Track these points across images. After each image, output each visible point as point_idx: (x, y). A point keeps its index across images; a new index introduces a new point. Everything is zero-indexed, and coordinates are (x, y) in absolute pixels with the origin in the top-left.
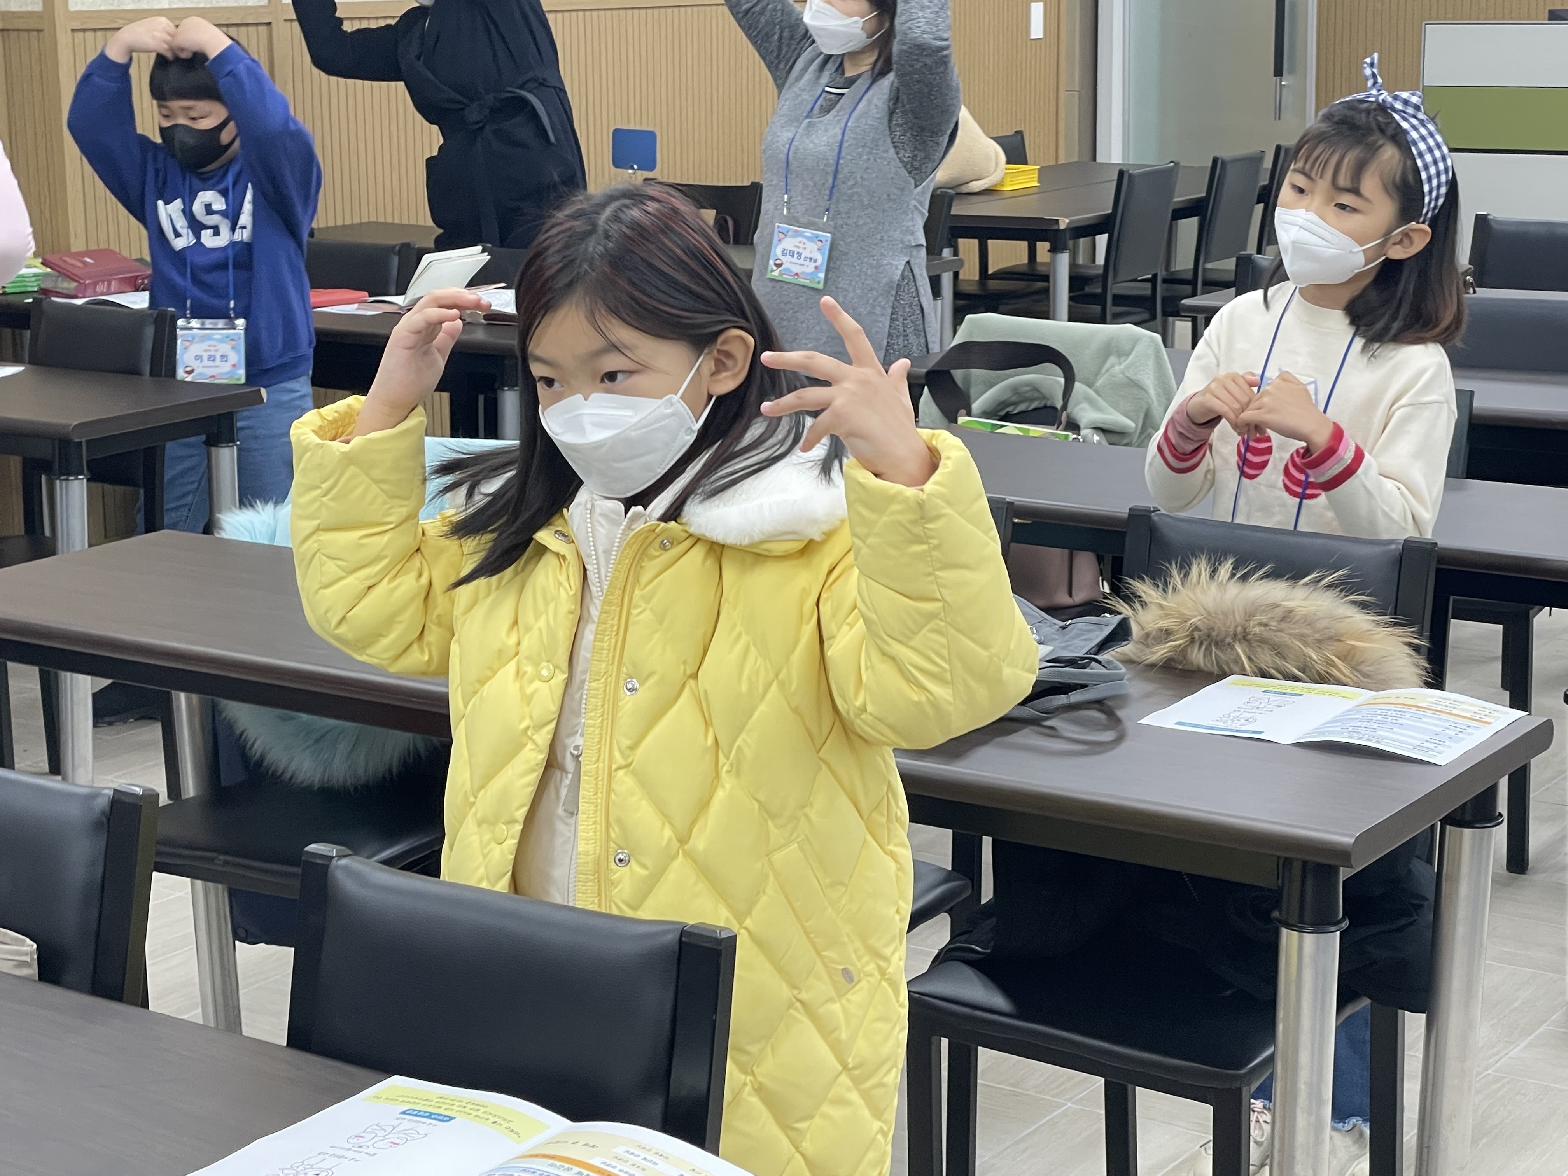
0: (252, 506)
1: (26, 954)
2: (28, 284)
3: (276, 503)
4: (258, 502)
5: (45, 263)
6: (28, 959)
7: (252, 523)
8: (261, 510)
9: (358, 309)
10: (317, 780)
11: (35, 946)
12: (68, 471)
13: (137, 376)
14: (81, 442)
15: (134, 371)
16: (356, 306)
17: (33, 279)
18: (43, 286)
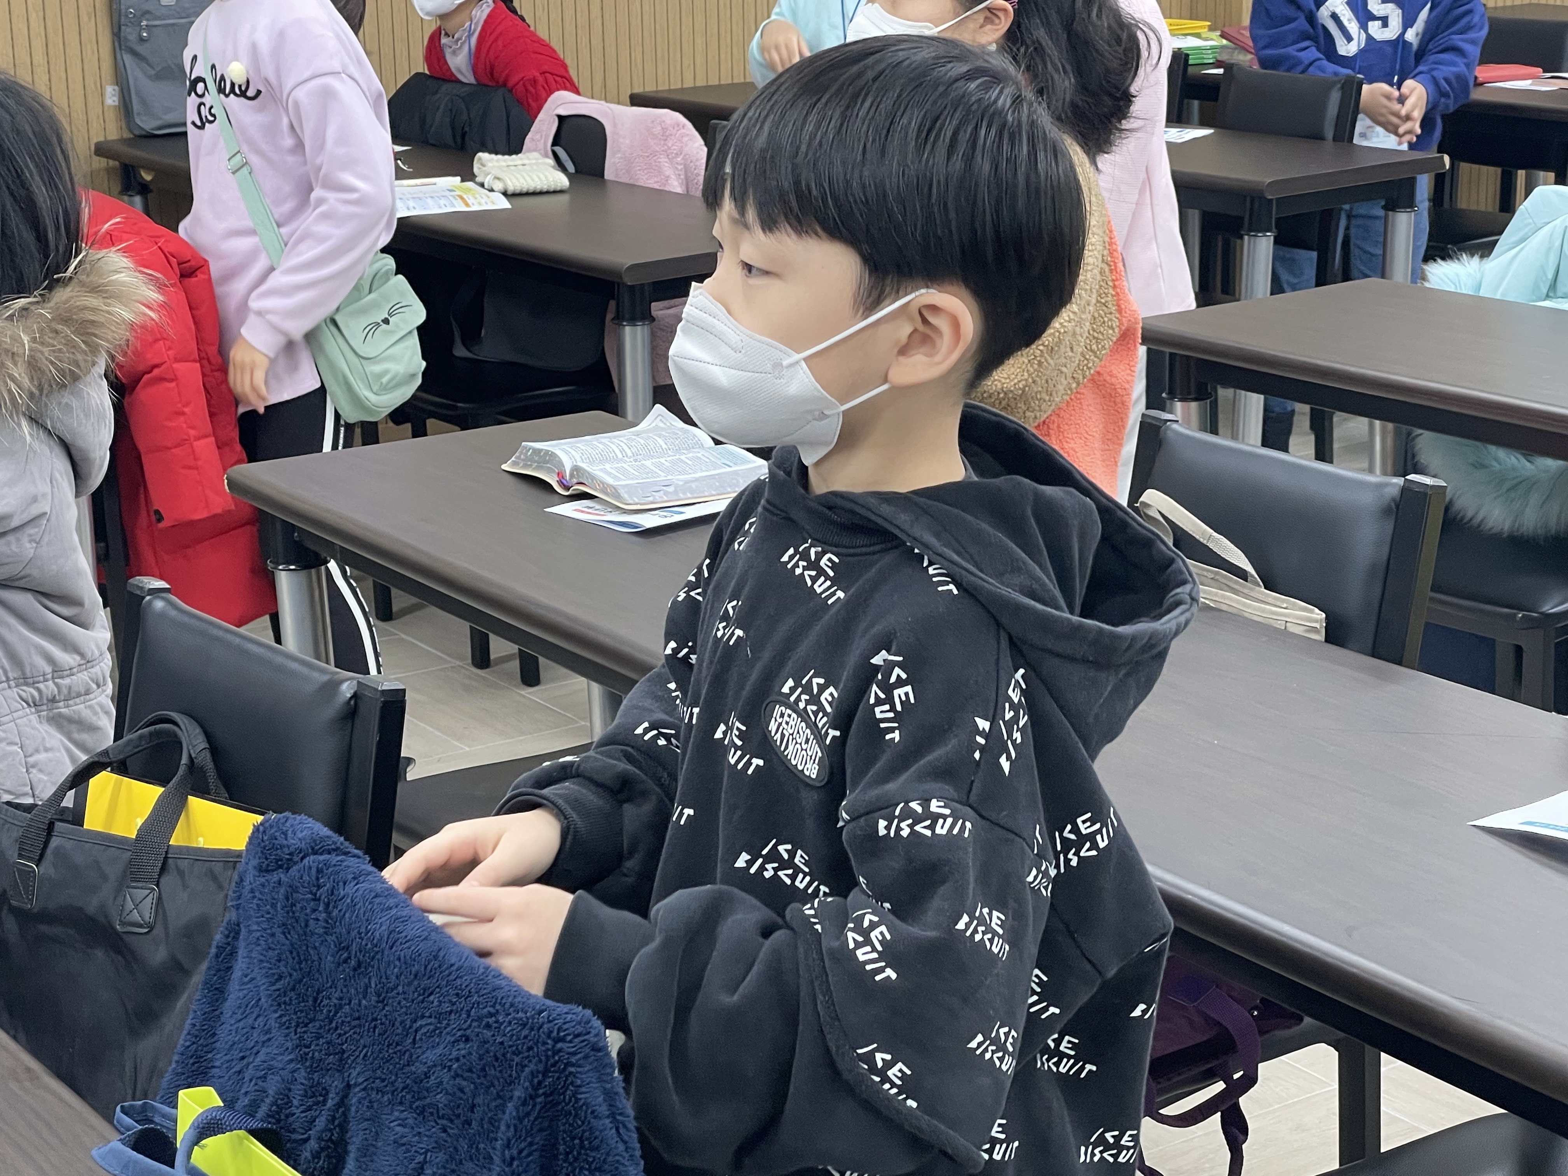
0: (1458, 259)
1: (1316, 621)
2: (1205, 56)
3: (1482, 257)
4: (1464, 255)
5: (1223, 36)
6: (1317, 625)
7: (1457, 275)
8: (1466, 264)
9: (1531, 85)
10: (1506, 528)
11: (1324, 615)
12: (1258, 228)
13: (1319, 141)
14: (1272, 200)
15: (1319, 137)
16: (1530, 82)
17: (1210, 52)
18: (1219, 58)
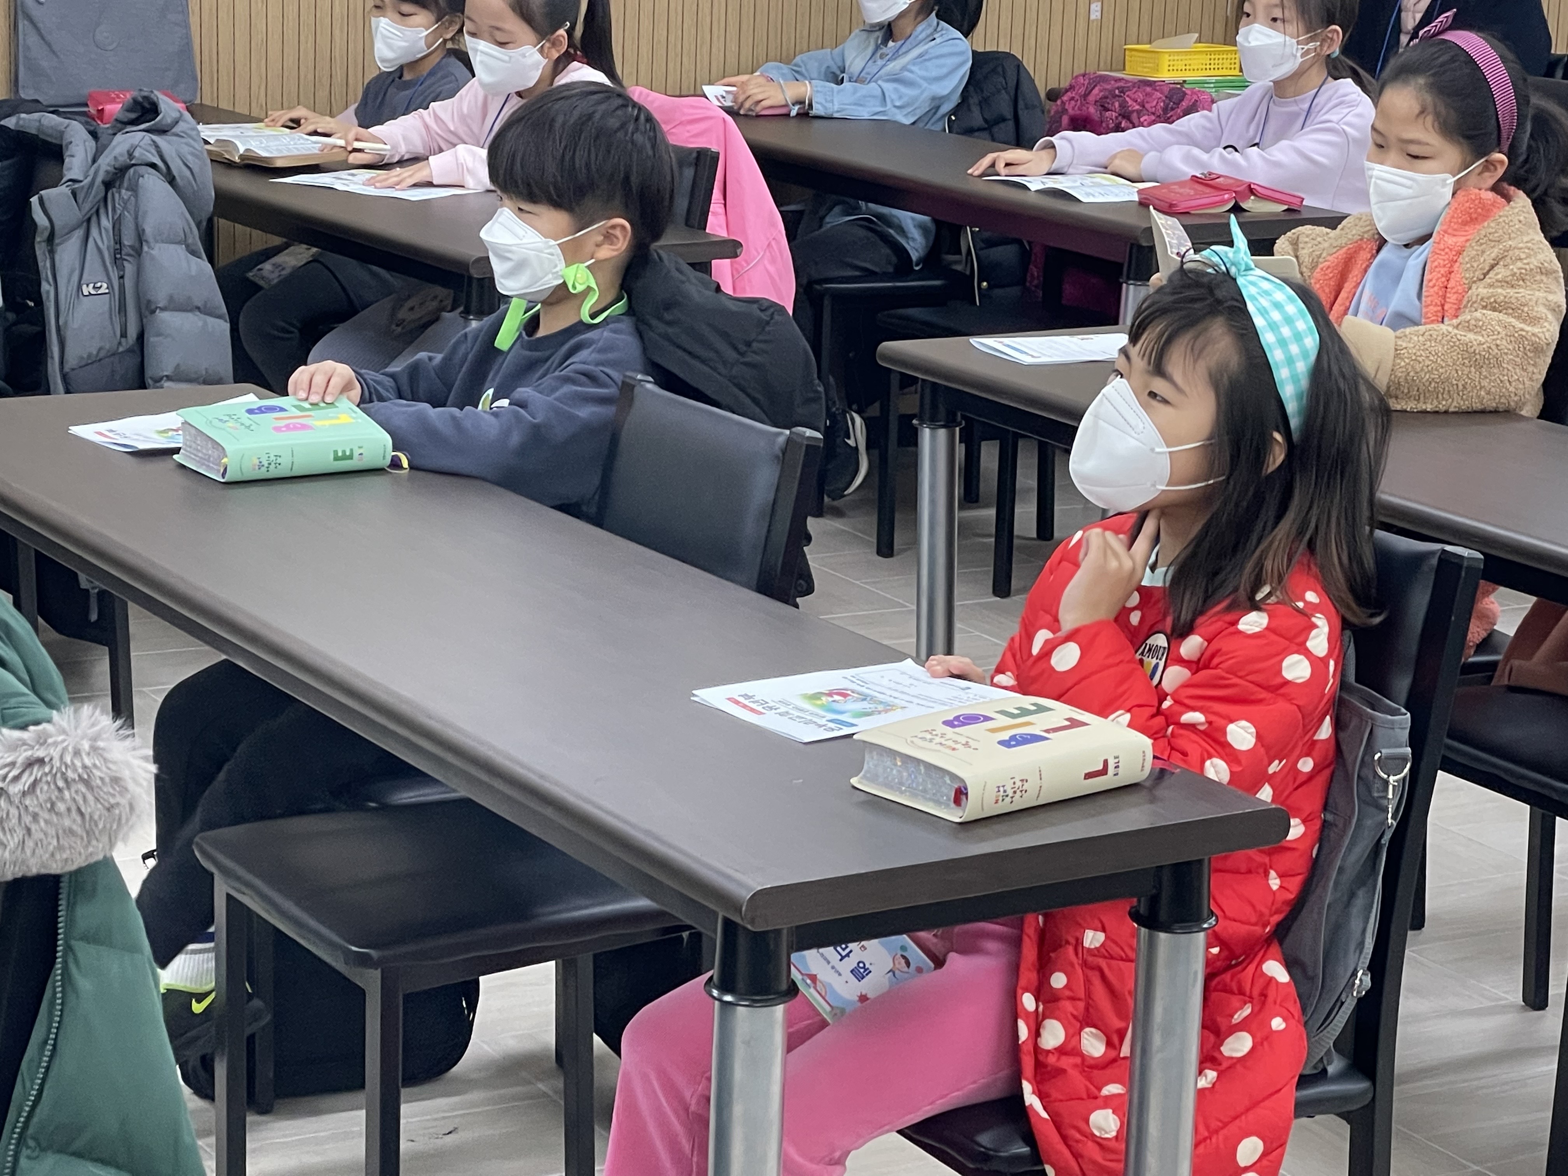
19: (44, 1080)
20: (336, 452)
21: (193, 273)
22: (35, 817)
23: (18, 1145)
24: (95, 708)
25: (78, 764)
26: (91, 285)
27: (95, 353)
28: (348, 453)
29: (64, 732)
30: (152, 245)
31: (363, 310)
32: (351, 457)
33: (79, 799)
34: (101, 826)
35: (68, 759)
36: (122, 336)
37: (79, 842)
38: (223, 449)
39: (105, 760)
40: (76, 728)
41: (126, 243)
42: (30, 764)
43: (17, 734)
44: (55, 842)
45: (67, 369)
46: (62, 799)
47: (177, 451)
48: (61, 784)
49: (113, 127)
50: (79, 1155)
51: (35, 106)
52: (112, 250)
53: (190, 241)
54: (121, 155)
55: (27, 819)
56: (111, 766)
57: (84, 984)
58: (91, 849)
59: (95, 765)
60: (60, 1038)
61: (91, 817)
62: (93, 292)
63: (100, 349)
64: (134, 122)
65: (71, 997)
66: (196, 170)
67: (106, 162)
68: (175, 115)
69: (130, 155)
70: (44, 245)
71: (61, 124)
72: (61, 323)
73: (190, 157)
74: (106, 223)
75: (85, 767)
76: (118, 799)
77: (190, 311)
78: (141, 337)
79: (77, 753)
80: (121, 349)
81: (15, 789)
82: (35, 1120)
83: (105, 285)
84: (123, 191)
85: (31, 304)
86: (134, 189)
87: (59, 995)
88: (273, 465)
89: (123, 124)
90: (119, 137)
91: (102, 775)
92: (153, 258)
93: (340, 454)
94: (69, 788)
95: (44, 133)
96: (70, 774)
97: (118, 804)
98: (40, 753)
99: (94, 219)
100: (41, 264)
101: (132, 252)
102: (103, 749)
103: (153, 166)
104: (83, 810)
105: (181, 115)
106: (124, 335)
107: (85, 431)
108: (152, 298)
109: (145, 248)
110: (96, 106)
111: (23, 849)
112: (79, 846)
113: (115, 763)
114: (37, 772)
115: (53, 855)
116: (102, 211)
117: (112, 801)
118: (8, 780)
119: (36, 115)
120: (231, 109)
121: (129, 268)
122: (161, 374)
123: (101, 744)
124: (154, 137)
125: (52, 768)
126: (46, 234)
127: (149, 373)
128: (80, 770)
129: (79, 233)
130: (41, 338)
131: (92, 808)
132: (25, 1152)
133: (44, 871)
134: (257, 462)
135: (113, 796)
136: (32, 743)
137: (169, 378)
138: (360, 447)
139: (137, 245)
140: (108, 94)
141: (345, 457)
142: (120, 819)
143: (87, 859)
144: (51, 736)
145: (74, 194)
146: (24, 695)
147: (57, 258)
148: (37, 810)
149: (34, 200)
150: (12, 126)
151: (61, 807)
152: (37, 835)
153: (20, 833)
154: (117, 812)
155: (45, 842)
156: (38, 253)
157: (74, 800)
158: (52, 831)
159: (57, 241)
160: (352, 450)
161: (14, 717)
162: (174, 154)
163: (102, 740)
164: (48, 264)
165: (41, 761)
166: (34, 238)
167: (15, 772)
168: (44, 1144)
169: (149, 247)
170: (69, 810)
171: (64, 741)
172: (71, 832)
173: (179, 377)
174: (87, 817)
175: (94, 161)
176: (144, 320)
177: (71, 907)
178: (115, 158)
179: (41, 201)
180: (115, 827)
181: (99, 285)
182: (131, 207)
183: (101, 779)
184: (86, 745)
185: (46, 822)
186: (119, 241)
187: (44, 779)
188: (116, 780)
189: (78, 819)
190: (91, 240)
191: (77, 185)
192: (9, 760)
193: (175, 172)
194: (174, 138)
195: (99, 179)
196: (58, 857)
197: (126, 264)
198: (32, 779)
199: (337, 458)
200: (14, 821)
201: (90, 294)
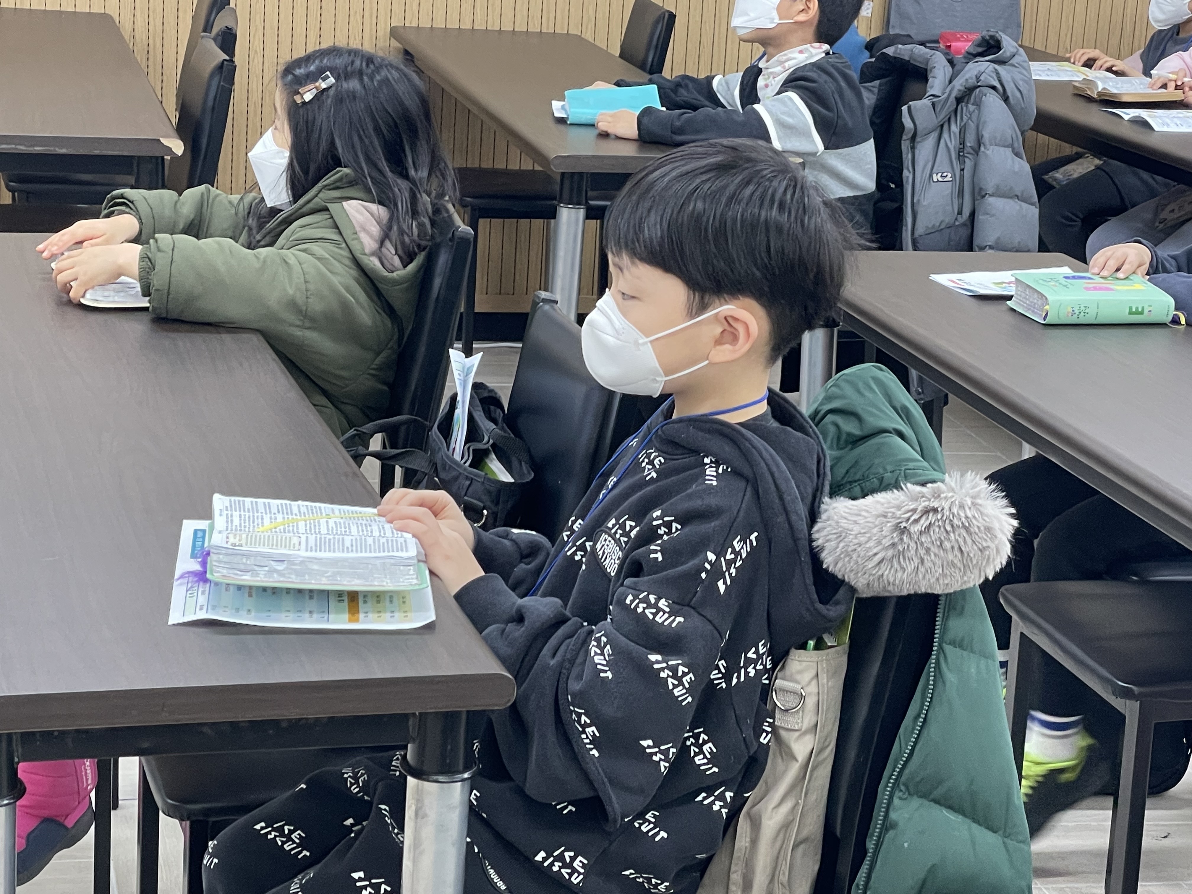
19: (915, 743)
20: (1131, 308)
21: (1016, 170)
22: (928, 550)
23: (892, 788)
24: (977, 474)
25: (962, 515)
26: (940, 174)
27: (938, 224)
28: (1140, 310)
29: (953, 490)
30: (988, 146)
31: (1132, 207)
32: (1142, 313)
33: (961, 540)
34: (975, 562)
35: (955, 510)
36: (958, 214)
37: (957, 571)
38: (1046, 299)
39: (981, 513)
40: (961, 488)
41: (969, 145)
42: (926, 512)
43: (918, 488)
44: (940, 571)
45: (917, 235)
46: (949, 540)
47: (1010, 298)
48: (949, 528)
49: (965, 57)
50: (937, 802)
51: (907, 39)
52: (957, 150)
53: (1016, 145)
54: (971, 78)
55: (922, 552)
56: (986, 518)
57: (950, 677)
58: (965, 578)
59: (974, 517)
60: (929, 714)
61: (968, 554)
62: (940, 179)
63: (942, 222)
64: (982, 54)
65: (940, 684)
66: (1025, 92)
67: (959, 84)
68: (1014, 50)
69: (978, 79)
70: (908, 142)
71: (927, 53)
72: (915, 201)
73: (1021, 83)
74: (955, 128)
75: (967, 517)
76: (990, 543)
77: (1011, 198)
78: (973, 214)
79: (962, 506)
80: (957, 223)
81: (915, 529)
82: (906, 771)
83: (950, 175)
84: (970, 106)
85: (893, 186)
86: (978, 104)
87: (931, 682)
88: (1082, 314)
89: (972, 56)
90: (970, 65)
91: (979, 525)
92: (987, 156)
93: (1134, 310)
94: (954, 532)
95: (915, 60)
96: (956, 522)
97: (988, 547)
98: (936, 504)
99: (946, 127)
100: (904, 156)
101: (972, 152)
102: (980, 505)
103: (994, 88)
104: (963, 549)
105: (1018, 50)
106: (960, 213)
107: (942, 279)
108: (983, 187)
109: (982, 149)
110: (945, 42)
111: (917, 573)
112: (958, 576)
113: (987, 516)
114: (931, 517)
115: (938, 579)
116: (953, 119)
117: (985, 544)
118: (910, 521)
119: (909, 46)
120: (1044, 50)
121: (969, 164)
122: (985, 244)
123: (979, 501)
124: (997, 66)
125: (942, 516)
126: (910, 135)
127: (977, 242)
128: (963, 519)
129: (934, 135)
130: (900, 211)
131: (969, 548)
132: (898, 794)
133: (929, 591)
134: (1070, 310)
135: (986, 540)
136: (929, 497)
137: (991, 247)
138: (1150, 306)
139: (976, 146)
140: (954, 34)
141: (1137, 313)
142: (989, 558)
143: (961, 585)
144: (943, 493)
145: (933, 105)
146: (919, 461)
147: (917, 152)
148: (929, 545)
149: (905, 108)
150: (891, 54)
151: (947, 545)
152: (928, 564)
153: (916, 561)
154: (987, 553)
155: (933, 570)
156: (903, 147)
157: (957, 541)
158: (938, 562)
159: (918, 139)
160: (1143, 308)
161: (915, 475)
162: (1010, 79)
163: (980, 499)
164: (910, 156)
165: (935, 510)
166: (901, 137)
167: (916, 516)
168: (912, 791)
169: (985, 148)
170: (953, 548)
171: (953, 497)
172: (953, 564)
173: (999, 247)
174: (966, 555)
175: (950, 82)
176: (976, 202)
177: (945, 619)
178: (967, 80)
179: (909, 108)
180: (984, 564)
181: (945, 174)
182: (974, 117)
183: (978, 527)
184: (969, 501)
185: (935, 555)
186: (963, 143)
187: (937, 524)
188: (988, 529)
189: (959, 555)
190: (942, 141)
191: (935, 100)
192: (912, 507)
193: (1009, 93)
194: (1011, 68)
195: (953, 95)
196: (941, 581)
197: (966, 160)
198: (928, 523)
199: (1131, 313)
200: (913, 552)
201: (938, 181)
